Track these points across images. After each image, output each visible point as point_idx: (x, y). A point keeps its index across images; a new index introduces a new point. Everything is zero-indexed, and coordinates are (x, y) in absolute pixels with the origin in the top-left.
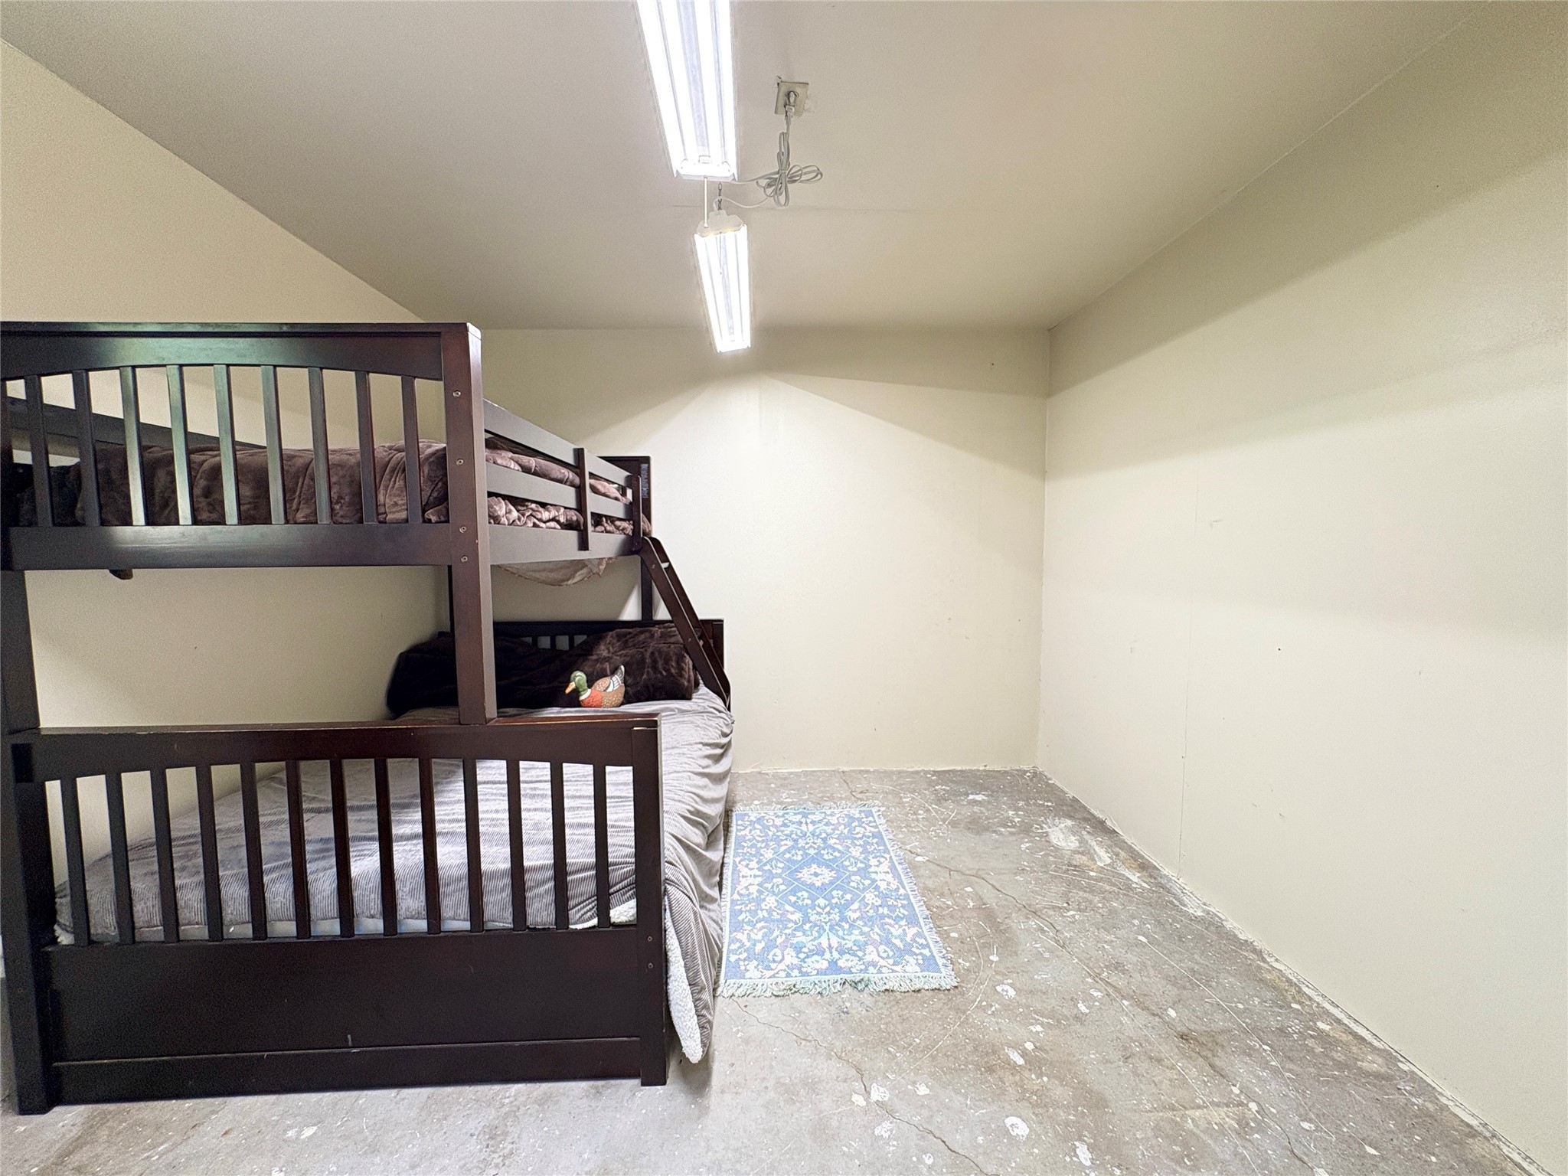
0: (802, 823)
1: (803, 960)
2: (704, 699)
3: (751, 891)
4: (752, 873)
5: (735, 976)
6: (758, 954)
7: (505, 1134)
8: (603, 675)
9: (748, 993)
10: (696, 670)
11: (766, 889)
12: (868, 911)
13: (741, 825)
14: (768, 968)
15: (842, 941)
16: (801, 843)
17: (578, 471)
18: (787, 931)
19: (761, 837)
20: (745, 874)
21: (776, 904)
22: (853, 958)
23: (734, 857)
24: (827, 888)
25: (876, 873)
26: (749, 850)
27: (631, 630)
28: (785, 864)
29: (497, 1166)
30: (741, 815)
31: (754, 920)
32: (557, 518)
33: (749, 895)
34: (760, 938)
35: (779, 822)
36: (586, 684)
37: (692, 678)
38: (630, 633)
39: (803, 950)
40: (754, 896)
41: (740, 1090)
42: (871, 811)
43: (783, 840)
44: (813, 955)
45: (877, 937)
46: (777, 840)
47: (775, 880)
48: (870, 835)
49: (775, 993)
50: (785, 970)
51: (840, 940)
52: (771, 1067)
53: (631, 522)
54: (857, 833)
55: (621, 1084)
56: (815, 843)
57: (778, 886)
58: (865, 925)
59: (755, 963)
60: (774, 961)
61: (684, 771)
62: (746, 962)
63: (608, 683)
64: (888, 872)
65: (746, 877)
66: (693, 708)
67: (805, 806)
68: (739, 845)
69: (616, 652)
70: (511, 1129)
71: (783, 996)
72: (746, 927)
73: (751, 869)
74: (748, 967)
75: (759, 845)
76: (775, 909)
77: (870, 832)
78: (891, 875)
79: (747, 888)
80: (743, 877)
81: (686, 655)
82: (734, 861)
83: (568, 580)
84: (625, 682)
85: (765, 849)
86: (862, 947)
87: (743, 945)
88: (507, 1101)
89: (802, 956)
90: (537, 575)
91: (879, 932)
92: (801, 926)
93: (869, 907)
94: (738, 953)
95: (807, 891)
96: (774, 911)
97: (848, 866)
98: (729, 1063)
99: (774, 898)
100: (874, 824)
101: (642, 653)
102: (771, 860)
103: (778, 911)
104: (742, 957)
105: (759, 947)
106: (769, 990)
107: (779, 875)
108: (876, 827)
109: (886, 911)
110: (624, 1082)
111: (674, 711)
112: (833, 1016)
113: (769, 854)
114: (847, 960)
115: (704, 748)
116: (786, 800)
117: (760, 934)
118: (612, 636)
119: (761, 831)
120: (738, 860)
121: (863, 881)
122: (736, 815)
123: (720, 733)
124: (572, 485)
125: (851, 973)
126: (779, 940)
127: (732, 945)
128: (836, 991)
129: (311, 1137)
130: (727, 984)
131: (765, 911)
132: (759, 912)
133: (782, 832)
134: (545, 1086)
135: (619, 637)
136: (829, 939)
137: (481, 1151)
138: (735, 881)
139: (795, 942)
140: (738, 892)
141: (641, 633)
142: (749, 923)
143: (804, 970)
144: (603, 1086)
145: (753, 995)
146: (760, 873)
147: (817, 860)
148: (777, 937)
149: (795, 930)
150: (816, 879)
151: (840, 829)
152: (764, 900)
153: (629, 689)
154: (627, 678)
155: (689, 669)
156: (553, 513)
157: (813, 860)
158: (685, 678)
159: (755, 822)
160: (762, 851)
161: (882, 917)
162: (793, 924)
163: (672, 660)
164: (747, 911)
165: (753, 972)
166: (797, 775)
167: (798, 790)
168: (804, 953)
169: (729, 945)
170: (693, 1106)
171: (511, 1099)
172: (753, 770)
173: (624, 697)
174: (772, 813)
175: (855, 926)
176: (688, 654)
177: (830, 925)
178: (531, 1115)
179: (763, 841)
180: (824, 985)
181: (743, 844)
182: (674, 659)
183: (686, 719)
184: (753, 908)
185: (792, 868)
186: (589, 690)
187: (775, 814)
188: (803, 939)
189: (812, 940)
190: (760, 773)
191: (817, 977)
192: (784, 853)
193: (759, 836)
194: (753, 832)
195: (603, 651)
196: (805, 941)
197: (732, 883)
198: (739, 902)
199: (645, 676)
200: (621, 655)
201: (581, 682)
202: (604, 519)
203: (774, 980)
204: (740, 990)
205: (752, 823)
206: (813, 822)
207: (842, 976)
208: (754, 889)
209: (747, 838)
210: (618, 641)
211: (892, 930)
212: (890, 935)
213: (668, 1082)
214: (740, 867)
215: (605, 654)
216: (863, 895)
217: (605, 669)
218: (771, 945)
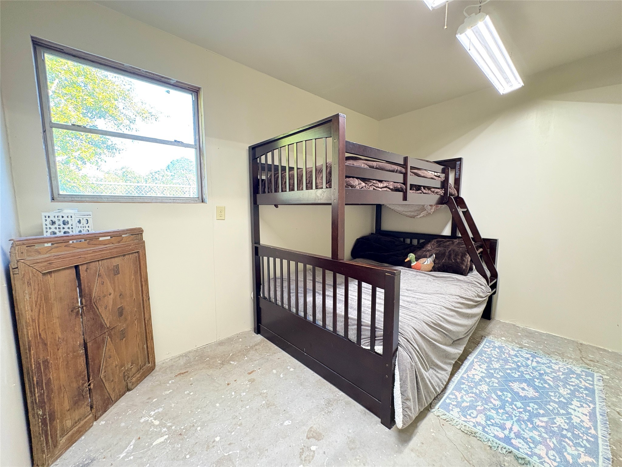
0: (529, 359)
1: (488, 425)
2: (474, 277)
3: (475, 377)
4: (481, 370)
5: (444, 409)
6: (463, 407)
7: (332, 405)
8: (425, 257)
9: (447, 420)
10: (472, 262)
11: (485, 381)
12: (553, 427)
13: (487, 345)
14: (465, 416)
15: (521, 431)
16: (522, 369)
17: (405, 166)
18: (486, 406)
19: (496, 355)
20: (476, 369)
21: (487, 390)
22: (525, 444)
23: (474, 358)
24: (527, 399)
25: (575, 410)
26: (485, 359)
27: (444, 240)
28: (504, 374)
29: (325, 412)
30: (490, 341)
31: (469, 391)
32: (388, 187)
33: (472, 379)
34: (468, 401)
35: (512, 353)
36: (415, 259)
37: (469, 266)
38: (443, 241)
39: (491, 420)
40: (476, 381)
41: (420, 456)
42: (594, 374)
43: (510, 363)
44: (497, 426)
45: (552, 445)
46: (506, 361)
47: (493, 379)
48: (583, 387)
49: (462, 429)
50: (474, 423)
51: (520, 429)
52: (441, 458)
53: (443, 189)
54: (572, 382)
55: (374, 417)
56: (532, 373)
57: (493, 383)
58: (546, 433)
59: (459, 410)
60: (470, 415)
61: (439, 305)
62: (454, 407)
63: (425, 260)
64: (586, 415)
65: (476, 370)
66: (465, 280)
67: (536, 352)
68: (480, 354)
69: (434, 248)
70: (334, 405)
71: (466, 433)
72: (463, 391)
73: (481, 368)
74: (453, 409)
75: (493, 359)
76: (485, 392)
77: (585, 386)
78: (588, 418)
79: (473, 375)
80: (474, 369)
81: (467, 254)
82: (473, 361)
83: (417, 216)
84: (434, 261)
85: (496, 363)
86: (536, 443)
87: (457, 398)
88: (337, 395)
89: (489, 422)
90: (406, 213)
91: (555, 442)
92: (498, 409)
93: (556, 425)
94: (452, 400)
95: (511, 394)
96: (484, 393)
97: (552, 396)
98: (422, 442)
99: (487, 387)
100: (591, 383)
101: (445, 250)
102: (496, 369)
103: (486, 394)
104: (453, 403)
105: (465, 404)
106: (459, 426)
107: (497, 378)
108: (593, 385)
109: (569, 435)
110: (376, 417)
111: (454, 279)
112: (492, 463)
113: (497, 366)
114: (519, 443)
115: (460, 299)
116: (524, 344)
117: (469, 399)
118: (434, 242)
119: (498, 353)
120: (475, 360)
121: (559, 409)
122: (487, 340)
123: (476, 295)
124: (401, 173)
125: (519, 450)
126: (479, 408)
127: (451, 395)
128: (502, 452)
129: (291, 371)
130: (439, 410)
131: (478, 390)
132: (474, 389)
133: (512, 358)
134: (350, 399)
135: (438, 242)
136: (512, 425)
137: (324, 405)
138: (468, 369)
139: (488, 414)
140: (468, 374)
141: (448, 241)
142: (465, 391)
143: (486, 429)
144: (368, 413)
145: (450, 423)
146: (486, 372)
147: (530, 382)
148: (479, 406)
149: (492, 408)
150: (522, 391)
151: (558, 374)
152: (481, 385)
153: (435, 265)
154: (436, 260)
155: (468, 261)
156: (385, 184)
157: (526, 381)
158: (464, 265)
159: (496, 347)
160: (493, 363)
161: (565, 436)
162: (492, 405)
163: (459, 256)
164: (467, 385)
165: (455, 413)
166: (541, 334)
167: (537, 342)
168: (491, 422)
169: (449, 394)
170: (396, 446)
171: (339, 396)
172: (510, 322)
173: (433, 268)
174: (510, 347)
175: (537, 429)
176: (469, 254)
177: (518, 419)
178: (341, 405)
179: (496, 358)
180: (495, 444)
181: (483, 354)
182: (460, 255)
183: (458, 284)
184: (472, 386)
185: (508, 379)
186: (416, 262)
187: (512, 348)
188: (495, 416)
189: (500, 419)
190: (514, 325)
191: (493, 438)
192: (507, 369)
193: (495, 355)
194: (492, 352)
195: (429, 247)
196: (495, 417)
197: (466, 369)
198: (465, 379)
199: (443, 261)
200: (436, 250)
201: (412, 258)
202: (422, 188)
203: (465, 423)
204: (444, 416)
205: (495, 347)
206: (538, 362)
207: (510, 448)
208: (477, 378)
209: (487, 353)
210: (437, 244)
211: (568, 447)
212: (564, 450)
213: (392, 429)
214: (475, 364)
215: (429, 248)
216: (554, 417)
217: (427, 255)
218: (472, 407)
